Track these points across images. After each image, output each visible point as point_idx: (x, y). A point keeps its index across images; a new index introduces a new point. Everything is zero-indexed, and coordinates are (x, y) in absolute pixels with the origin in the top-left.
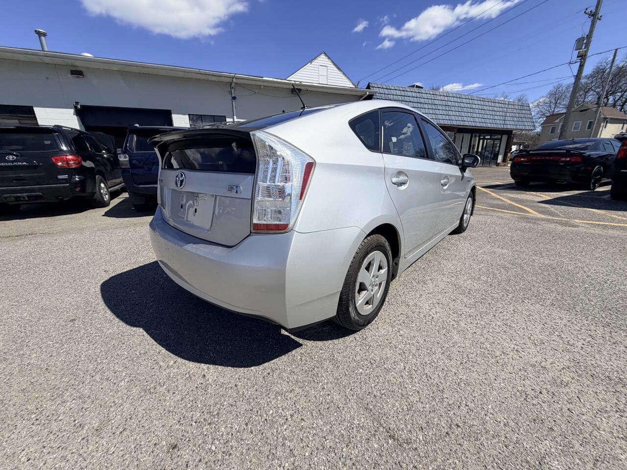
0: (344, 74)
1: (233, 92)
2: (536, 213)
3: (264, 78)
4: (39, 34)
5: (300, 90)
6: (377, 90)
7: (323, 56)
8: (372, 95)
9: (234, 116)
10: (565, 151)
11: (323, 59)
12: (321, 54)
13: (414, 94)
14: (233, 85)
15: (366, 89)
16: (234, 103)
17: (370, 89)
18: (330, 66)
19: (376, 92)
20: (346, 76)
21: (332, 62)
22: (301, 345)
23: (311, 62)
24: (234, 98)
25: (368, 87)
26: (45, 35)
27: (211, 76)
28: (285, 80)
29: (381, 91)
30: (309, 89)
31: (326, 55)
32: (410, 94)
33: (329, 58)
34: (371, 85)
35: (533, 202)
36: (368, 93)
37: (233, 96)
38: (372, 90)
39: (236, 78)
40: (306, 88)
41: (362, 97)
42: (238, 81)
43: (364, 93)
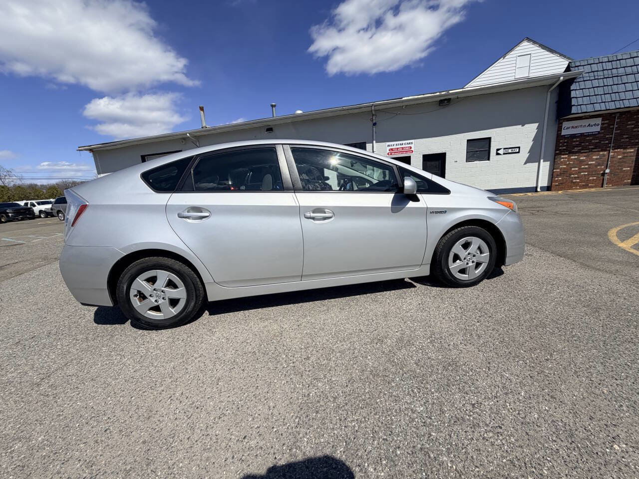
1: (374, 118)
3: (403, 99)
4: (272, 106)
5: (449, 100)
6: (582, 69)
7: (524, 43)
8: (575, 78)
9: (373, 140)
11: (523, 47)
12: (523, 40)
16: (374, 128)
17: (570, 71)
18: (535, 52)
19: (581, 73)
23: (504, 56)
24: (375, 124)
26: (275, 106)
27: (353, 110)
29: (587, 68)
30: (460, 96)
33: (535, 42)
36: (562, 78)
37: (374, 122)
38: (574, 71)
39: (375, 106)
40: (456, 96)
41: (553, 84)
42: (377, 108)
43: (556, 80)
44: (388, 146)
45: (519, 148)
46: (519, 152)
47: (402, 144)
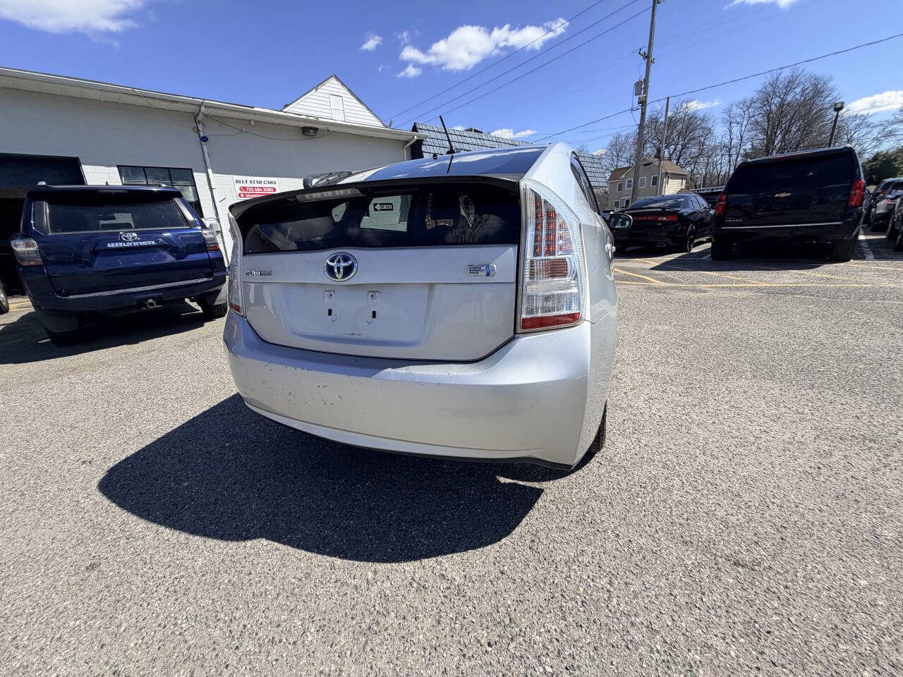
0: (368, 109)
1: (200, 129)
2: (658, 282)
3: (255, 109)
5: (316, 130)
6: (426, 133)
7: (333, 81)
8: (422, 140)
9: (207, 168)
10: (660, 210)
11: (333, 85)
12: (331, 77)
13: (474, 141)
14: (200, 118)
15: (412, 131)
16: (205, 147)
17: (417, 131)
18: (346, 96)
19: (427, 137)
20: (372, 112)
21: (349, 90)
22: (541, 491)
23: (316, 88)
24: (204, 139)
25: (415, 129)
27: (157, 101)
28: (281, 111)
29: (433, 135)
30: (331, 128)
31: (338, 79)
32: (469, 140)
33: (343, 84)
34: (417, 126)
35: (644, 269)
36: (416, 137)
37: (202, 135)
38: (420, 133)
39: (206, 107)
40: (325, 127)
41: (407, 142)
42: (210, 111)
43: (412, 137)
44: (237, 181)
45: (392, 204)
46: (392, 209)
47: (260, 182)
